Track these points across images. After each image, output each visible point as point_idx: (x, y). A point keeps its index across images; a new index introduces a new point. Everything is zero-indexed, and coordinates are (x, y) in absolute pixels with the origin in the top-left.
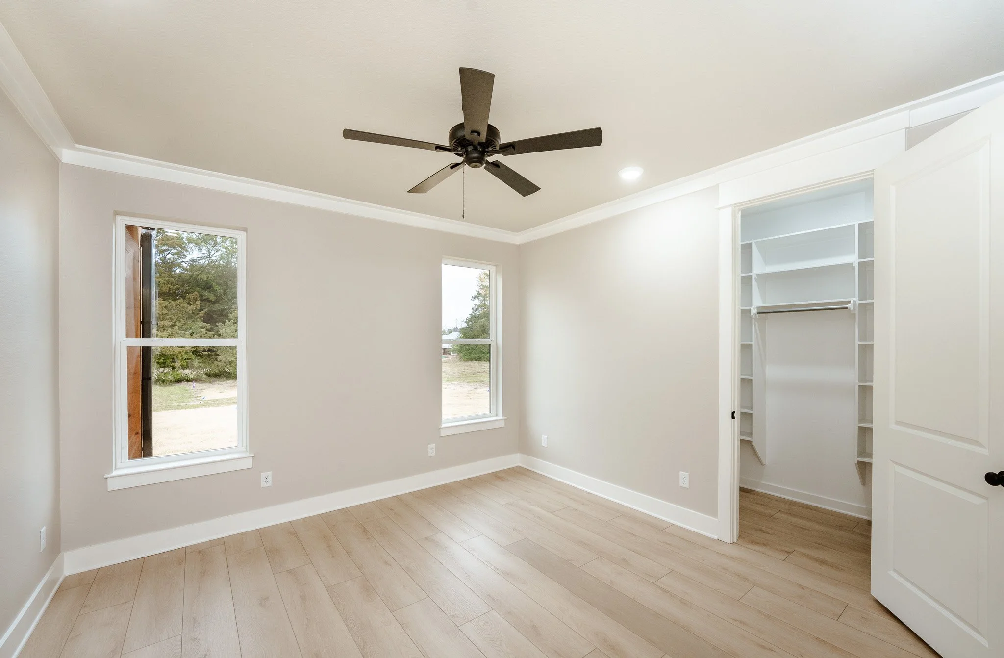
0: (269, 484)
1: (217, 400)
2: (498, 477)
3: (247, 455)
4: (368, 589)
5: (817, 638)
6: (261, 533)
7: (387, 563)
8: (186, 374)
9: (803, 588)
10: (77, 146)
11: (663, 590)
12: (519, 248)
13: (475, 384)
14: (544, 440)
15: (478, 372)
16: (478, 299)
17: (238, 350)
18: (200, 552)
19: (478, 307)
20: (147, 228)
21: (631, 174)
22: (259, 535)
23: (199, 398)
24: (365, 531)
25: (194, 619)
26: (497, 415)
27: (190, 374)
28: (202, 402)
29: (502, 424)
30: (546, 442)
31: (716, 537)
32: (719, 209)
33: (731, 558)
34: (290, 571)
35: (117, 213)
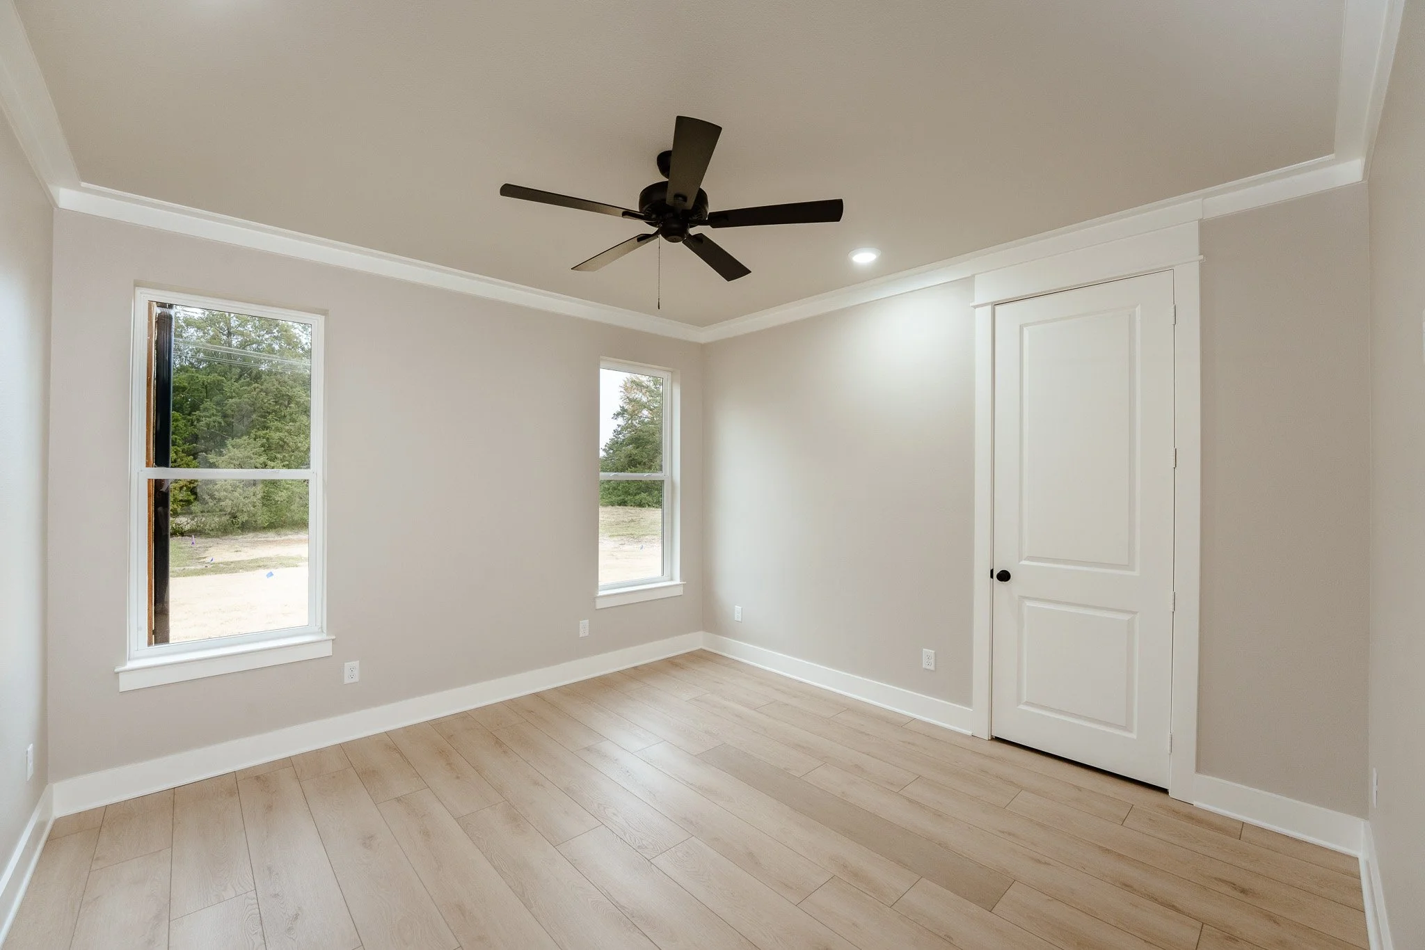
0: (356, 679)
1: (232, 562)
2: (674, 664)
3: (324, 636)
4: (516, 818)
5: (1100, 847)
6: (344, 749)
7: (536, 783)
8: (179, 525)
9: (1079, 789)
10: (84, 184)
11: (910, 801)
12: (703, 347)
13: (619, 538)
14: (738, 612)
15: (623, 521)
16: (623, 417)
17: (312, 487)
18: (258, 778)
19: (622, 430)
20: (162, 305)
21: (864, 258)
22: (343, 753)
23: (202, 560)
24: (498, 743)
25: (269, 869)
26: (672, 579)
27: (185, 524)
28: (209, 566)
29: (679, 592)
30: (740, 615)
31: (970, 733)
32: (975, 307)
33: (991, 757)
34: (398, 800)
35: (137, 284)
